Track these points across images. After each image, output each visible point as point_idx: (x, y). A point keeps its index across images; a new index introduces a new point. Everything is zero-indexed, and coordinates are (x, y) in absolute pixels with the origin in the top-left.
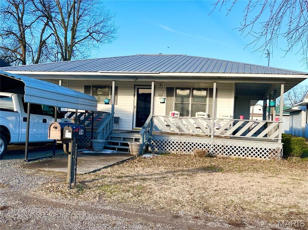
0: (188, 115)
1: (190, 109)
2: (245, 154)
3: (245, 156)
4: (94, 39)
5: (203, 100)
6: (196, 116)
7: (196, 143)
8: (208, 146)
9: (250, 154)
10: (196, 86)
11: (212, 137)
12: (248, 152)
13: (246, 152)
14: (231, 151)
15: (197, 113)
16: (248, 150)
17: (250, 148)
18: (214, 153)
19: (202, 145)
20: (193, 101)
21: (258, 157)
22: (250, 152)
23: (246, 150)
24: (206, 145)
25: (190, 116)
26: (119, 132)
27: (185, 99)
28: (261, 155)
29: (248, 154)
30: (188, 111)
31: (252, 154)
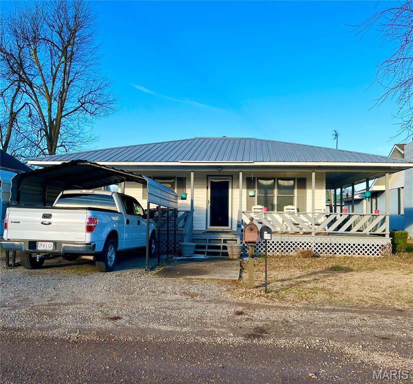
0: (273, 209)
1: (275, 202)
2: (352, 252)
3: (352, 254)
4: (86, 111)
5: (290, 191)
6: (285, 211)
7: (296, 242)
8: (310, 244)
9: (356, 252)
10: (282, 176)
11: (313, 234)
12: (354, 249)
13: (352, 249)
14: (335, 249)
15: (285, 207)
16: (354, 247)
17: (356, 245)
18: (317, 253)
19: (303, 244)
20: (279, 193)
21: (366, 254)
22: (357, 249)
23: (352, 247)
24: (308, 244)
25: (276, 211)
26: (200, 233)
27: (269, 191)
28: (368, 252)
29: (354, 252)
30: (273, 205)
31: (359, 252)
